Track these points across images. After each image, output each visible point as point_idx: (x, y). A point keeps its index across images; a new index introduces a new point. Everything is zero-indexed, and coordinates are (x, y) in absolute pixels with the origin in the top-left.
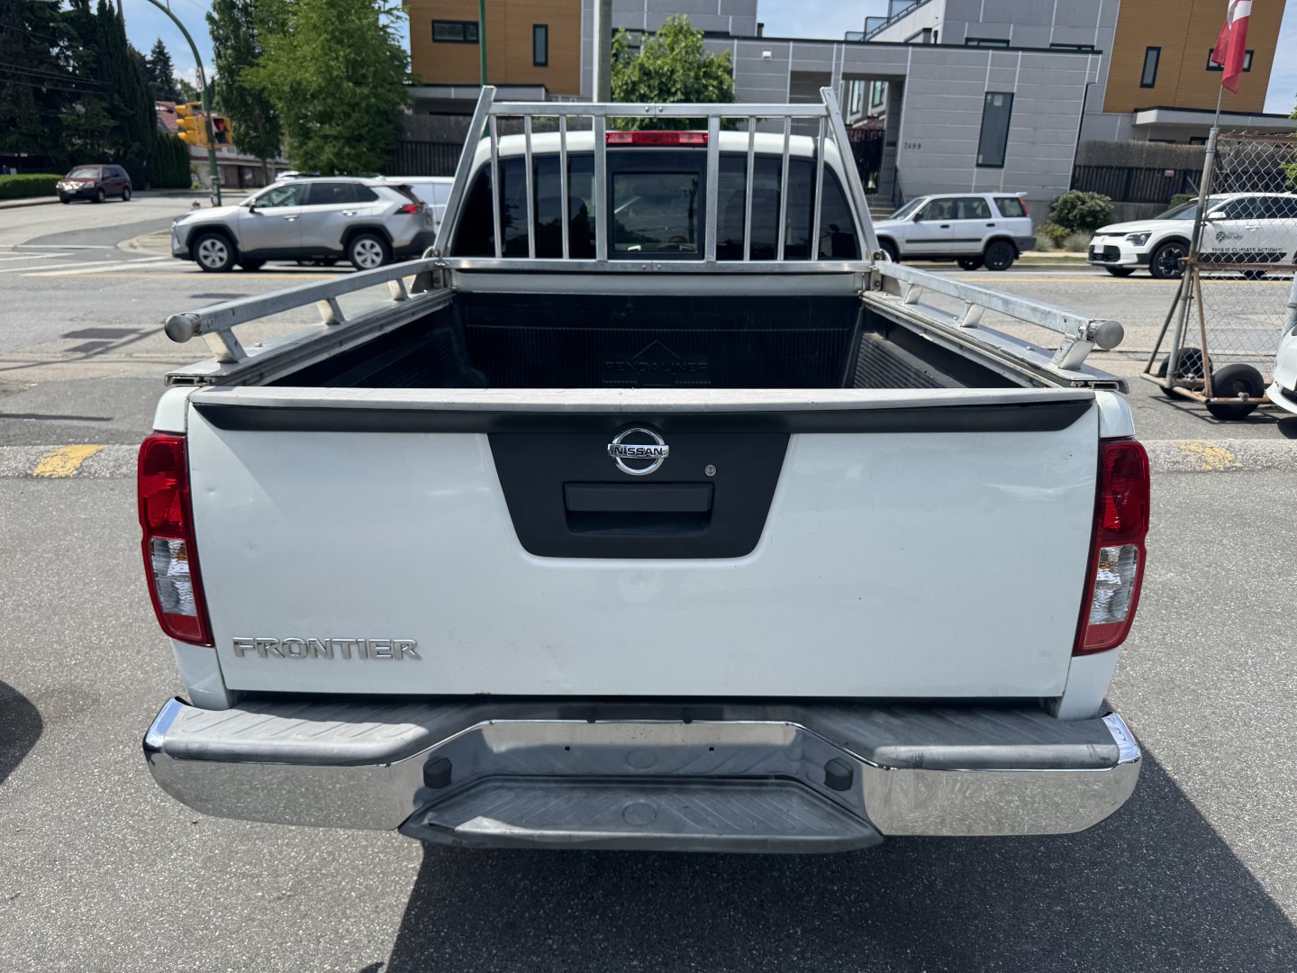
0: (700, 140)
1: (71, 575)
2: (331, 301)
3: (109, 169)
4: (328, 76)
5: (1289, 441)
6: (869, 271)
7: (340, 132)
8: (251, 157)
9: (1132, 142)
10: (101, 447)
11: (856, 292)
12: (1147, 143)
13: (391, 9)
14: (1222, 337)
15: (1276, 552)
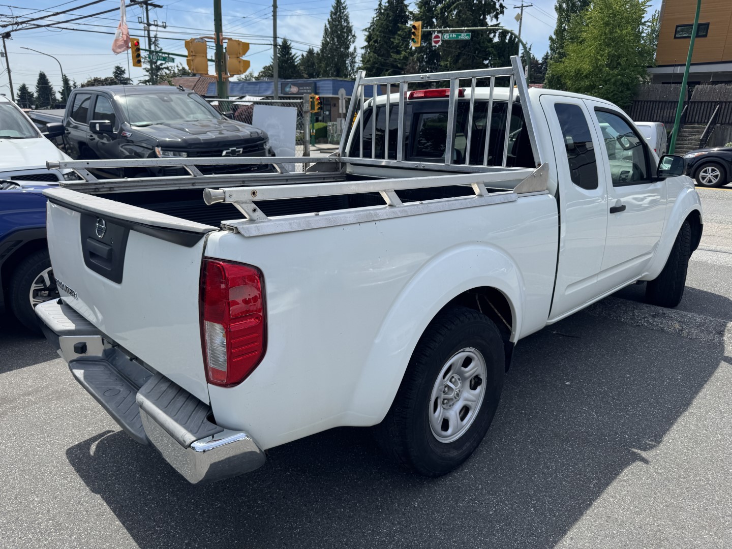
4: (595, 65)
13: (645, 22)
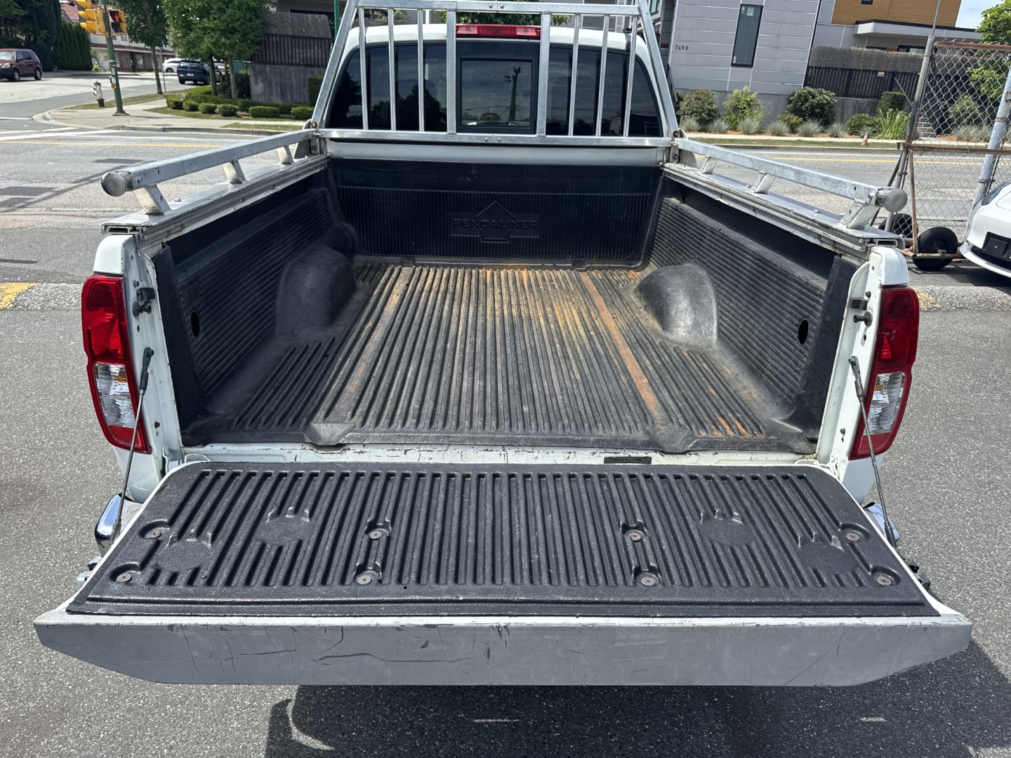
0: (534, 34)
1: (14, 390)
2: (235, 163)
3: (22, 52)
5: (976, 288)
6: (669, 146)
7: (217, 25)
8: (143, 45)
9: (852, 48)
10: (32, 285)
11: (658, 163)
12: (865, 49)
14: (927, 205)
15: (969, 374)
